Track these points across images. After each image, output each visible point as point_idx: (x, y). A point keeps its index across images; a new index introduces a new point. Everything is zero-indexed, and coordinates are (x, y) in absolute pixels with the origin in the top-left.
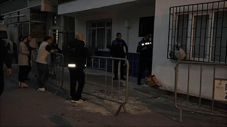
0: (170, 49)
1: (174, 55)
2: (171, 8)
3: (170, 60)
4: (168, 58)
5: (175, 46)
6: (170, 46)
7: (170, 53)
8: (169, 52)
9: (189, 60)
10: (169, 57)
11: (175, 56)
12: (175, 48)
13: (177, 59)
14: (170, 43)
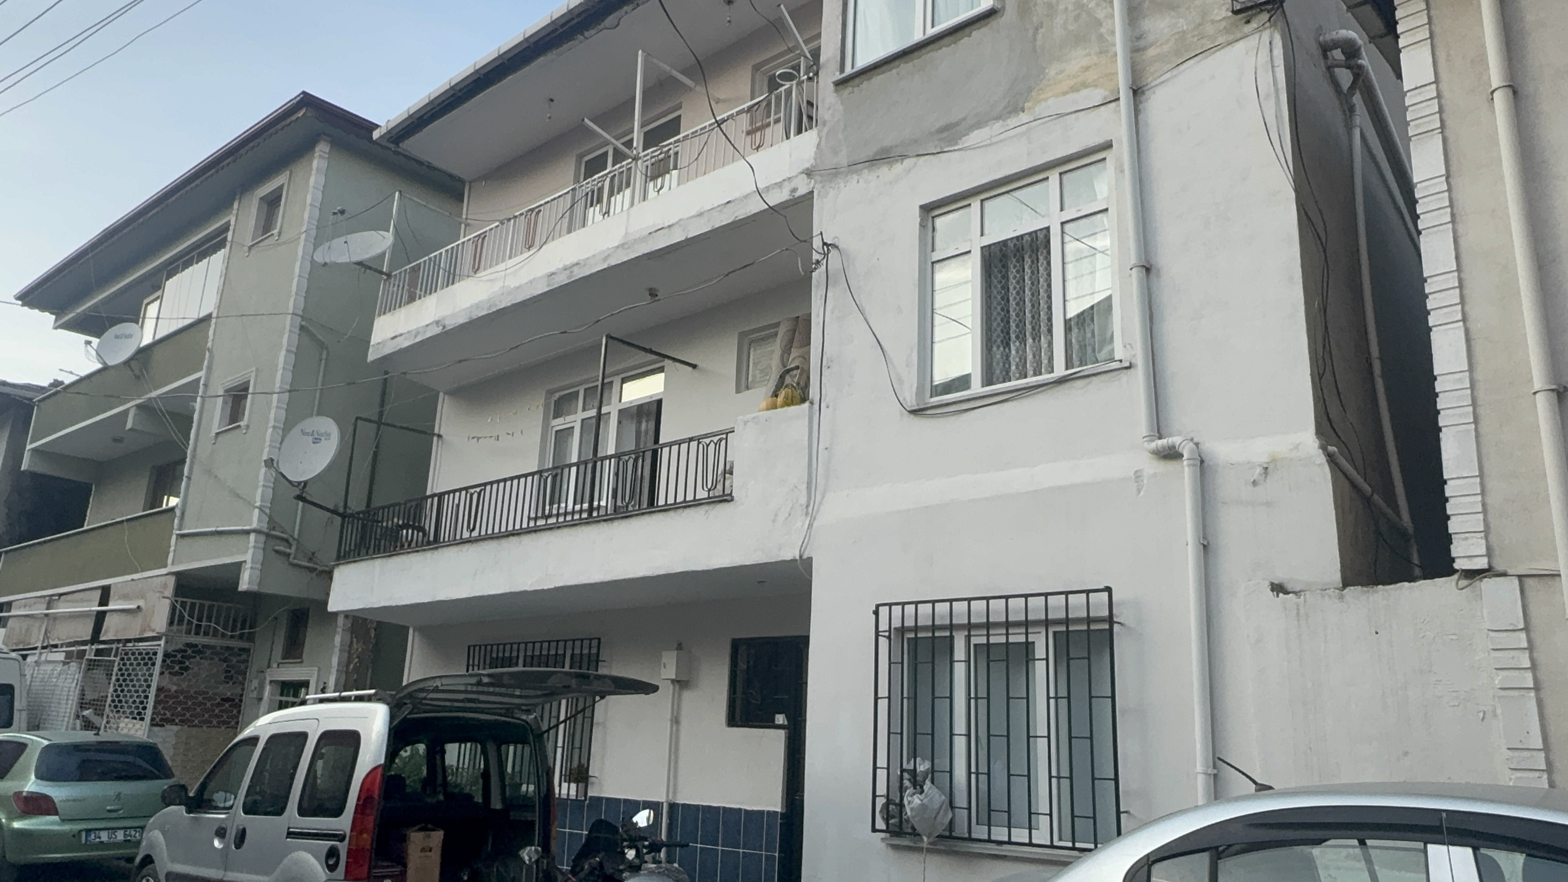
0: (882, 789)
1: (901, 812)
2: (881, 608)
3: (882, 839)
4: (874, 830)
5: (906, 775)
6: (882, 775)
7: (886, 806)
8: (880, 802)
9: (970, 839)
10: (880, 824)
11: (908, 821)
12: (907, 783)
13: (915, 834)
14: (882, 761)
